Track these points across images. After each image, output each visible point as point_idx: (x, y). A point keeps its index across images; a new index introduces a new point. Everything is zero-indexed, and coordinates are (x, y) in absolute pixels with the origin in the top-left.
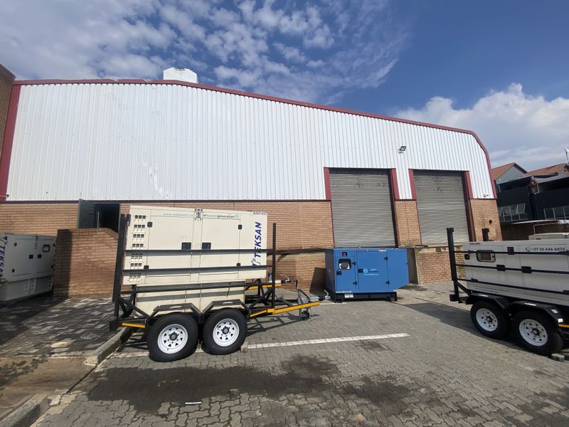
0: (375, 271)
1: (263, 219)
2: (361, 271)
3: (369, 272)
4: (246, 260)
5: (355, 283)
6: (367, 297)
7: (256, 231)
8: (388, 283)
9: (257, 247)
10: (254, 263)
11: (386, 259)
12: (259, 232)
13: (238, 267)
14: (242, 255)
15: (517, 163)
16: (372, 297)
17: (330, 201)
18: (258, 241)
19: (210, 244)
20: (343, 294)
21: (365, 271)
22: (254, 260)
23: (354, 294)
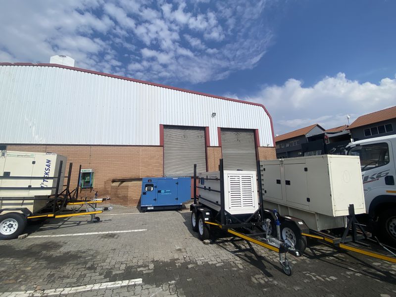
0: (169, 192)
1: (53, 158)
2: (159, 192)
3: (165, 192)
4: (37, 183)
5: (155, 200)
6: (162, 208)
7: (47, 165)
8: (177, 199)
9: (46, 175)
10: (43, 185)
11: (177, 183)
12: (49, 166)
13: (30, 188)
14: (33, 181)
15: (320, 125)
16: (166, 208)
17: (163, 146)
18: (47, 172)
19: (9, 173)
20: (147, 207)
21: (163, 191)
22: (43, 184)
23: (154, 207)
